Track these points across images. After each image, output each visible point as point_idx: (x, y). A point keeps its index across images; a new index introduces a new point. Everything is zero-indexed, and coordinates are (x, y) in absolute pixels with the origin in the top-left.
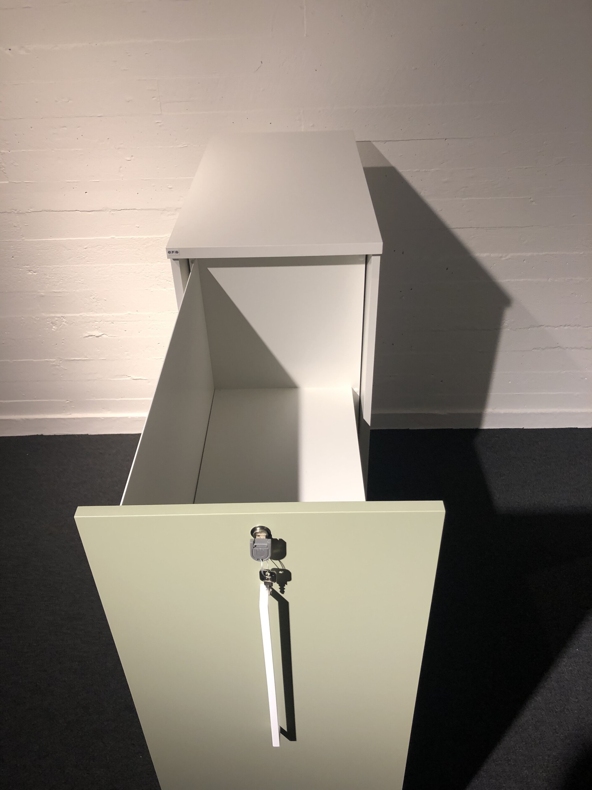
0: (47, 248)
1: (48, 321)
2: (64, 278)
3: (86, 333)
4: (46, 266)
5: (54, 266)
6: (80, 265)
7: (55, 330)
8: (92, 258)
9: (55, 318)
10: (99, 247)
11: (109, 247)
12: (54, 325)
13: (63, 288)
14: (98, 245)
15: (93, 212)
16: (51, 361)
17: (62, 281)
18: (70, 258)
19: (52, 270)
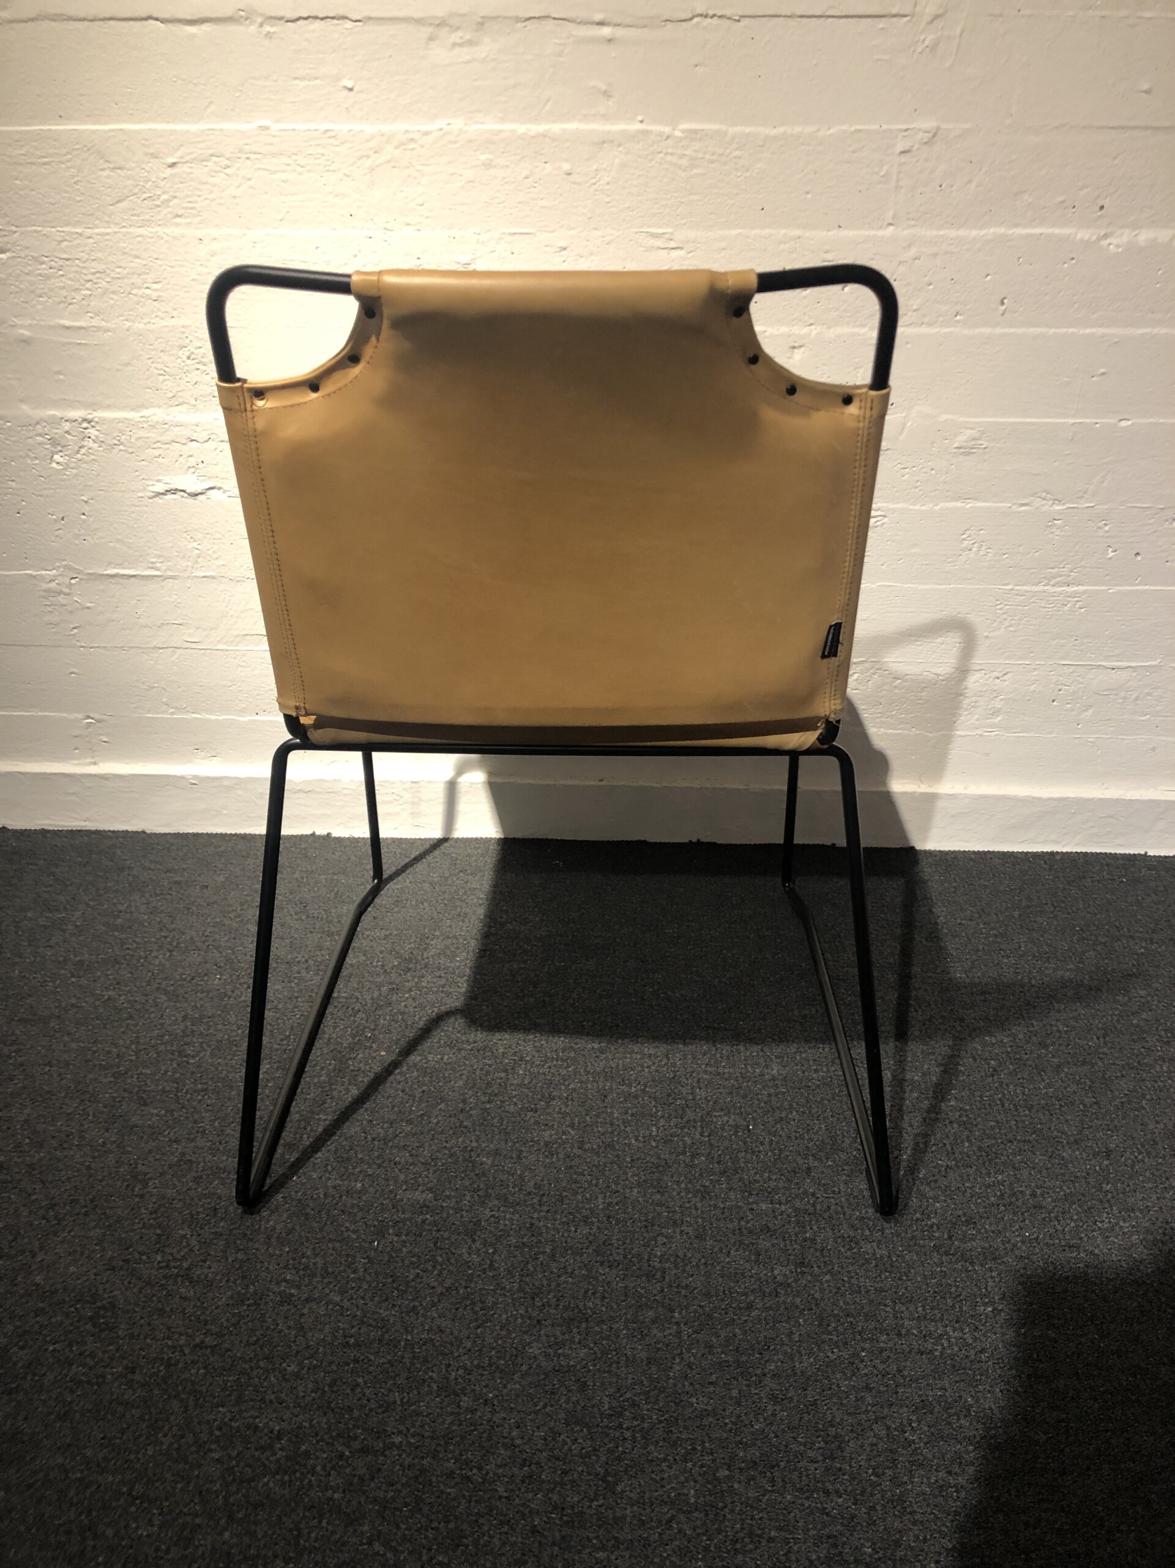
0: (47, 160)
1: (40, 435)
2: (98, 275)
3: (158, 481)
4: (39, 229)
5: (65, 229)
6: (150, 229)
7: (61, 467)
8: (190, 202)
9: (63, 424)
10: (215, 162)
11: (249, 162)
12: (60, 449)
13: (89, 314)
14: (212, 155)
15: (205, 27)
16: (42, 577)
17: (88, 285)
18: (117, 202)
19: (61, 242)
